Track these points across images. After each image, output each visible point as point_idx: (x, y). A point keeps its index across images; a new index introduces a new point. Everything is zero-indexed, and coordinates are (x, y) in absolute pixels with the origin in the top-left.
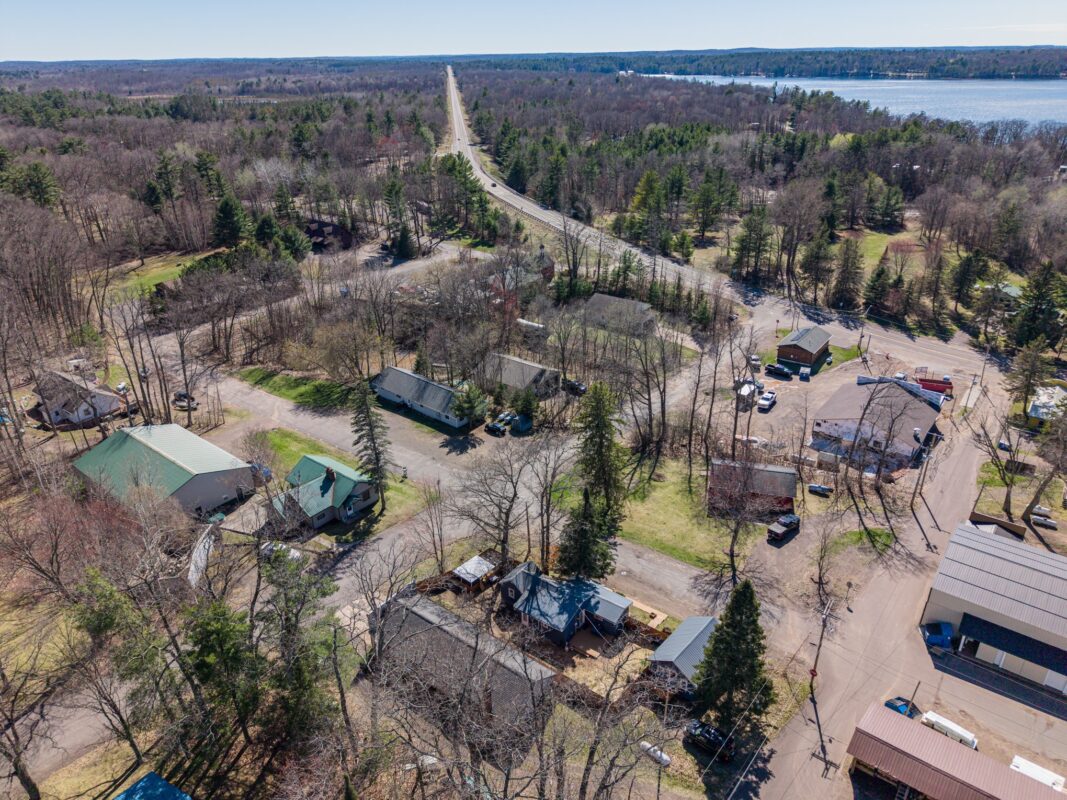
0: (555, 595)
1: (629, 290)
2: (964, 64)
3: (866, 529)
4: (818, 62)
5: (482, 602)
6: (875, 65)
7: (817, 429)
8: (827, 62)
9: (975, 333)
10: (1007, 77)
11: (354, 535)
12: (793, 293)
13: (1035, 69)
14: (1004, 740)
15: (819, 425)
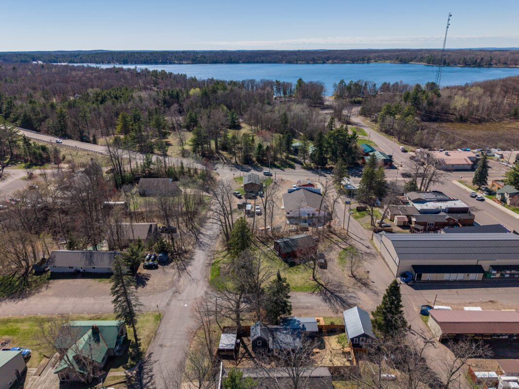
0: (285, 332)
1: (153, 174)
2: (205, 58)
3: (344, 249)
4: (142, 57)
5: (243, 356)
6: (169, 58)
7: (288, 215)
8: (147, 57)
9: (301, 164)
10: (222, 63)
11: (133, 359)
12: (225, 161)
13: (230, 59)
14: (454, 304)
15: (288, 213)
